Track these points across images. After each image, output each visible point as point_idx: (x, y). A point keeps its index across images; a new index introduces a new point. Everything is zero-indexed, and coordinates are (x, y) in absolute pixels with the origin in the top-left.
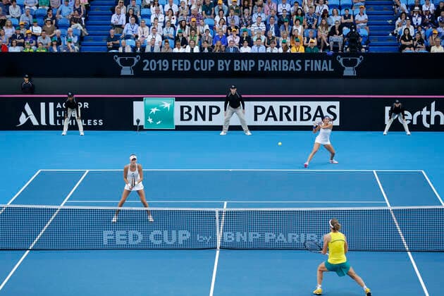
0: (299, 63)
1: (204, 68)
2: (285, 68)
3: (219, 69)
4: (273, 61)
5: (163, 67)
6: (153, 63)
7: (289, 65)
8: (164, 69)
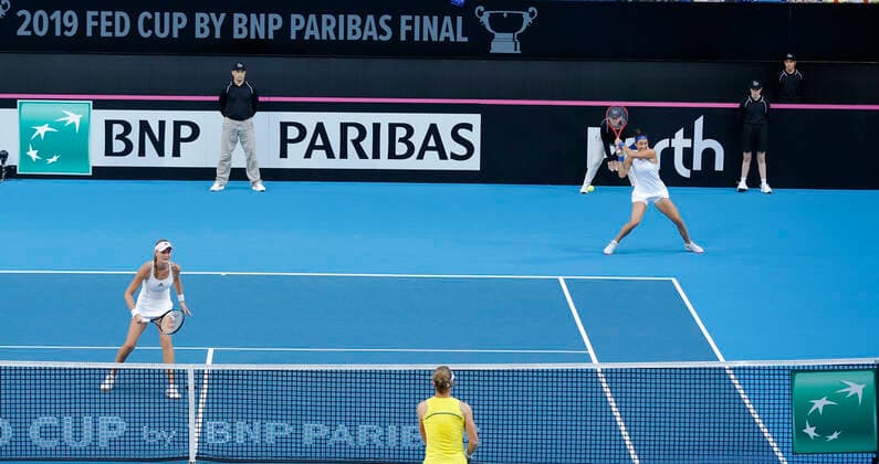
0: (387, 22)
1: (162, 31)
2: (354, 32)
3: (198, 35)
4: (325, 17)
5: (64, 28)
6: (41, 18)
7: (362, 27)
8: (67, 33)
